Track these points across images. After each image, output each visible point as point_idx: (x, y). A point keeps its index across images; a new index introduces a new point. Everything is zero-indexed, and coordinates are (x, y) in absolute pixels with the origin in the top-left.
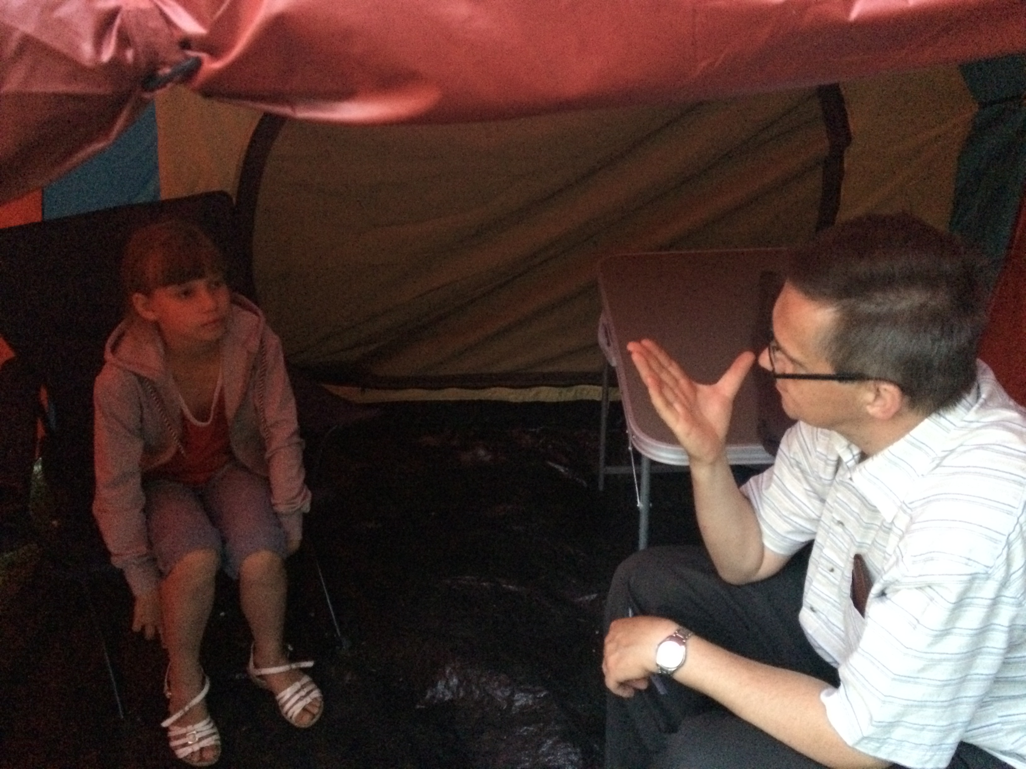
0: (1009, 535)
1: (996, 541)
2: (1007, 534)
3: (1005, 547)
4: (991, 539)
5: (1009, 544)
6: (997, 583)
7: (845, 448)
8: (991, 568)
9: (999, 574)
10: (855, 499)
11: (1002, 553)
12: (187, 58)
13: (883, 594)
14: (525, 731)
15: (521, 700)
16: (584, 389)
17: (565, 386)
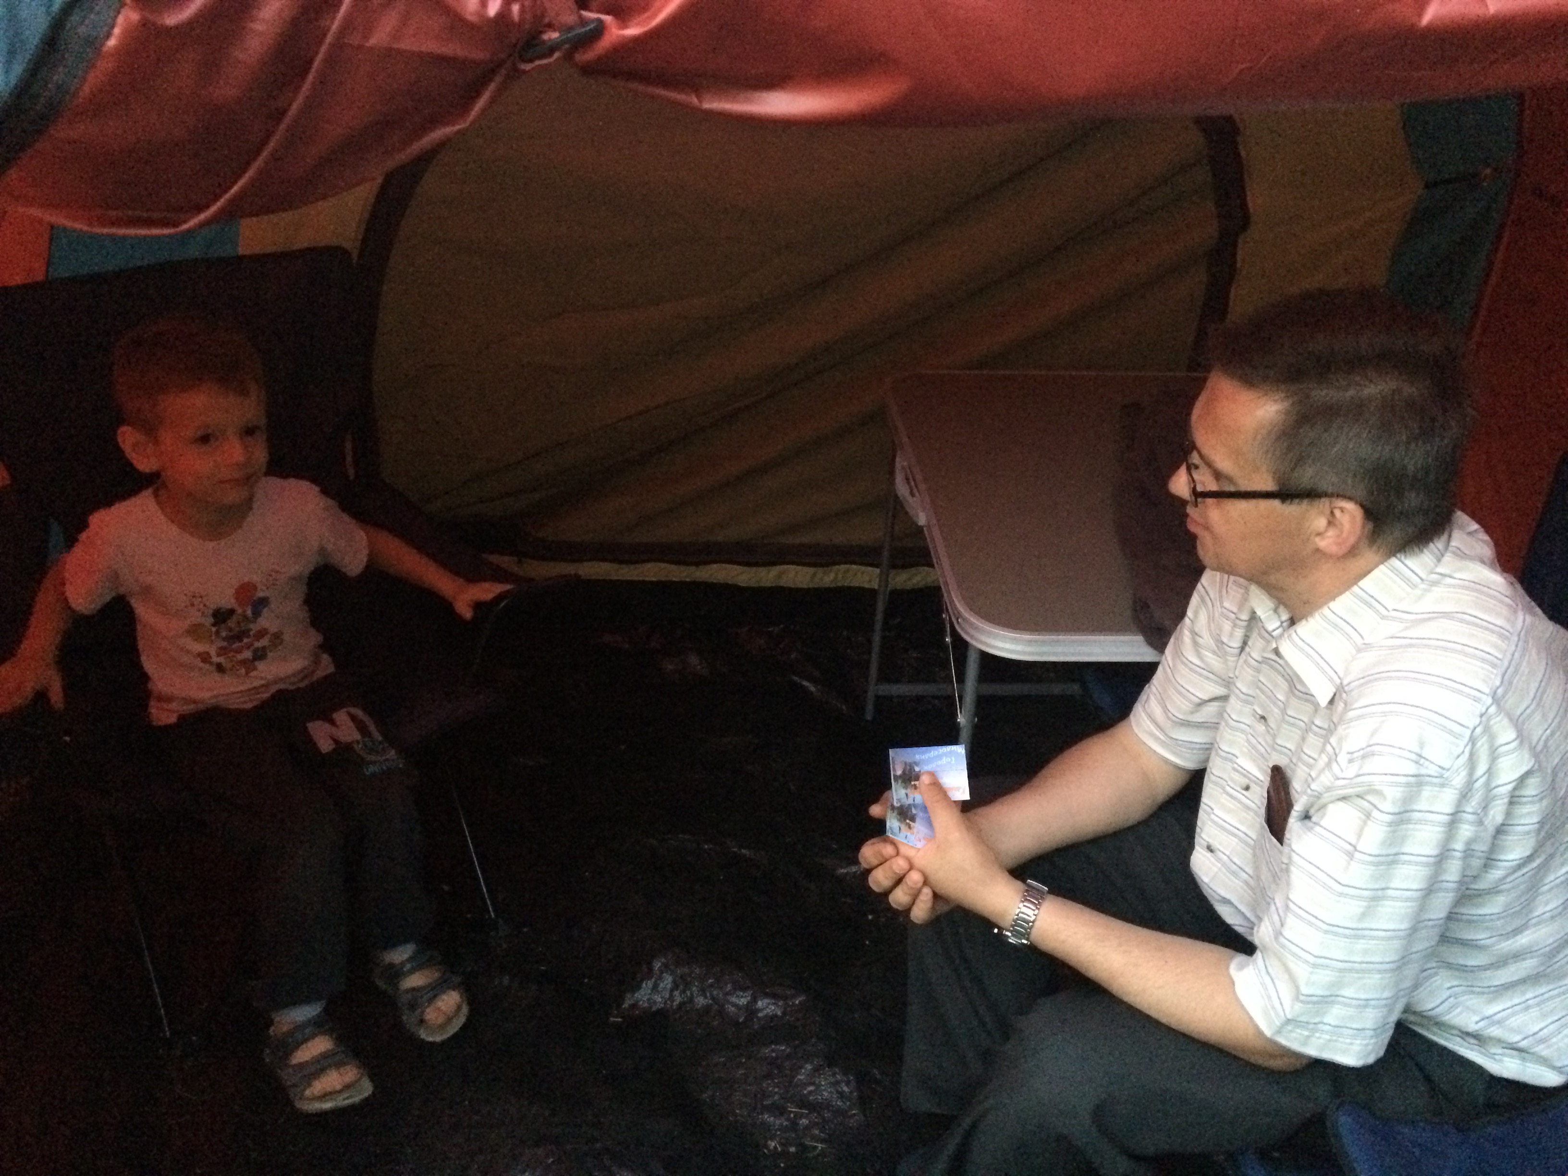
0: (1475, 728)
1: (1457, 736)
2: (1472, 727)
3: (1467, 744)
4: (1451, 732)
5: (1473, 741)
6: (1456, 792)
7: (1271, 612)
8: (1448, 770)
9: (1459, 780)
10: (1280, 680)
11: (1463, 752)
12: (583, 22)
13: (1306, 817)
14: (773, 1051)
15: (767, 1007)
16: (848, 570)
17: (822, 565)
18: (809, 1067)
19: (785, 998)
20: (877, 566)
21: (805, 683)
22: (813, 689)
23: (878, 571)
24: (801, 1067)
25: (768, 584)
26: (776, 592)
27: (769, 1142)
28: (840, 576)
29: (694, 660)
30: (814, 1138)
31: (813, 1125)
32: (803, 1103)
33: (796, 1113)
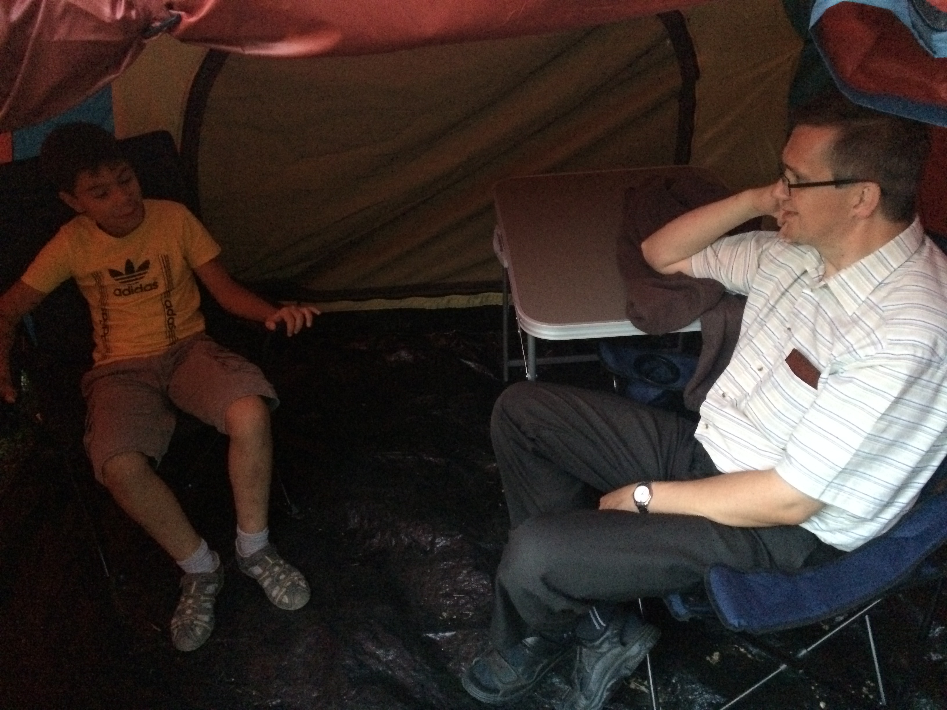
12: (172, 16)
14: (445, 565)
15: (441, 542)
16: (489, 296)
17: (473, 294)
18: (465, 572)
19: (451, 536)
20: (501, 292)
21: (469, 363)
22: (473, 366)
23: (501, 294)
24: (460, 573)
25: (443, 307)
26: (449, 311)
27: (443, 613)
28: (484, 300)
29: (404, 354)
30: (469, 610)
31: (467, 603)
32: (462, 591)
33: (458, 598)
